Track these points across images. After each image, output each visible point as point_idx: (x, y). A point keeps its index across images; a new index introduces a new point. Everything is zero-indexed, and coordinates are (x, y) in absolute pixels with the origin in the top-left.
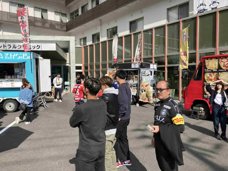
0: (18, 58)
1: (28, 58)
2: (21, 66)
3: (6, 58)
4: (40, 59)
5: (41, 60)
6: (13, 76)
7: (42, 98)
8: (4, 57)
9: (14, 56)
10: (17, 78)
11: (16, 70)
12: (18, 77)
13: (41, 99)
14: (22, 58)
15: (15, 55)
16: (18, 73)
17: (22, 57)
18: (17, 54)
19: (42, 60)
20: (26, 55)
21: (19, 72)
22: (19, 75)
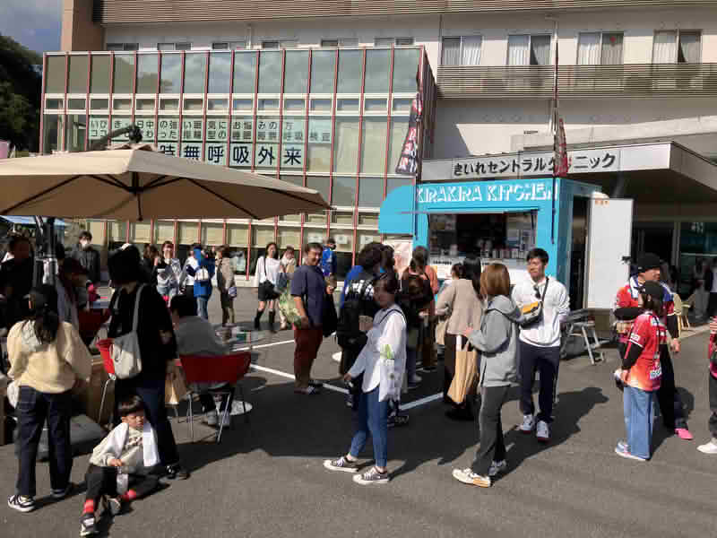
0: (519, 199)
3: (489, 199)
4: (596, 199)
5: (596, 202)
6: (502, 252)
7: (586, 328)
9: (508, 192)
10: (511, 257)
11: (512, 234)
12: (513, 256)
13: (581, 332)
14: (530, 197)
15: (511, 190)
16: (516, 242)
17: (529, 194)
18: (516, 187)
19: (602, 203)
20: (542, 189)
21: (518, 239)
22: (518, 248)
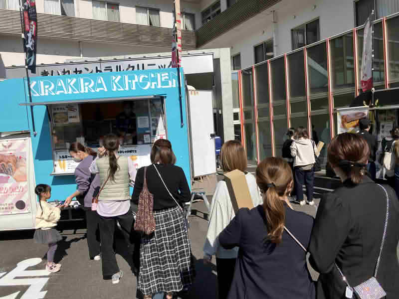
0: (146, 88)
1: (170, 86)
2: (154, 108)
3: (115, 89)
8: (109, 86)
9: (134, 82)
11: (142, 122)
12: (145, 142)
14: (156, 86)
15: (136, 80)
16: (147, 129)
17: (156, 83)
18: (142, 77)
20: (167, 78)
21: (148, 126)
22: (149, 133)
